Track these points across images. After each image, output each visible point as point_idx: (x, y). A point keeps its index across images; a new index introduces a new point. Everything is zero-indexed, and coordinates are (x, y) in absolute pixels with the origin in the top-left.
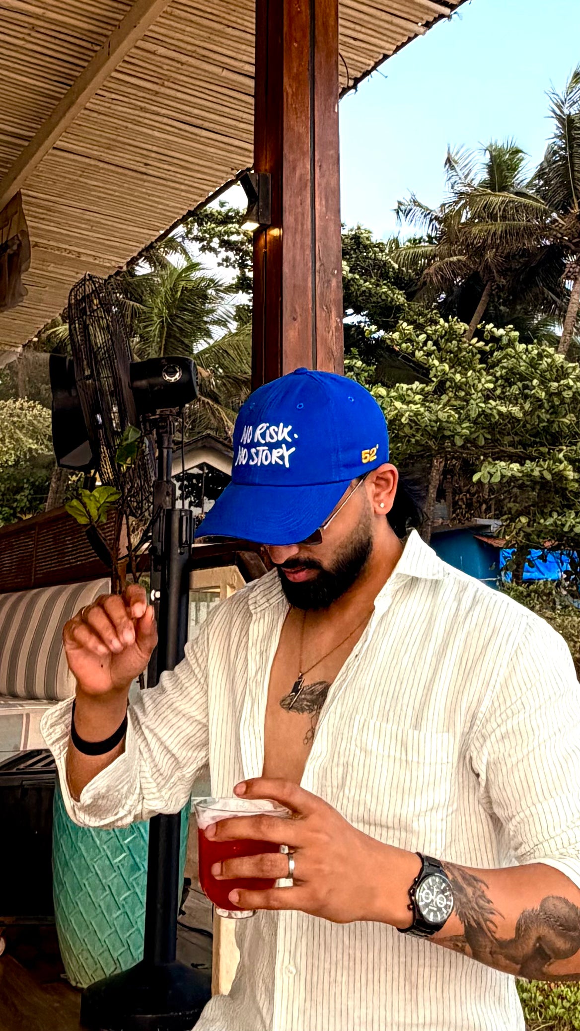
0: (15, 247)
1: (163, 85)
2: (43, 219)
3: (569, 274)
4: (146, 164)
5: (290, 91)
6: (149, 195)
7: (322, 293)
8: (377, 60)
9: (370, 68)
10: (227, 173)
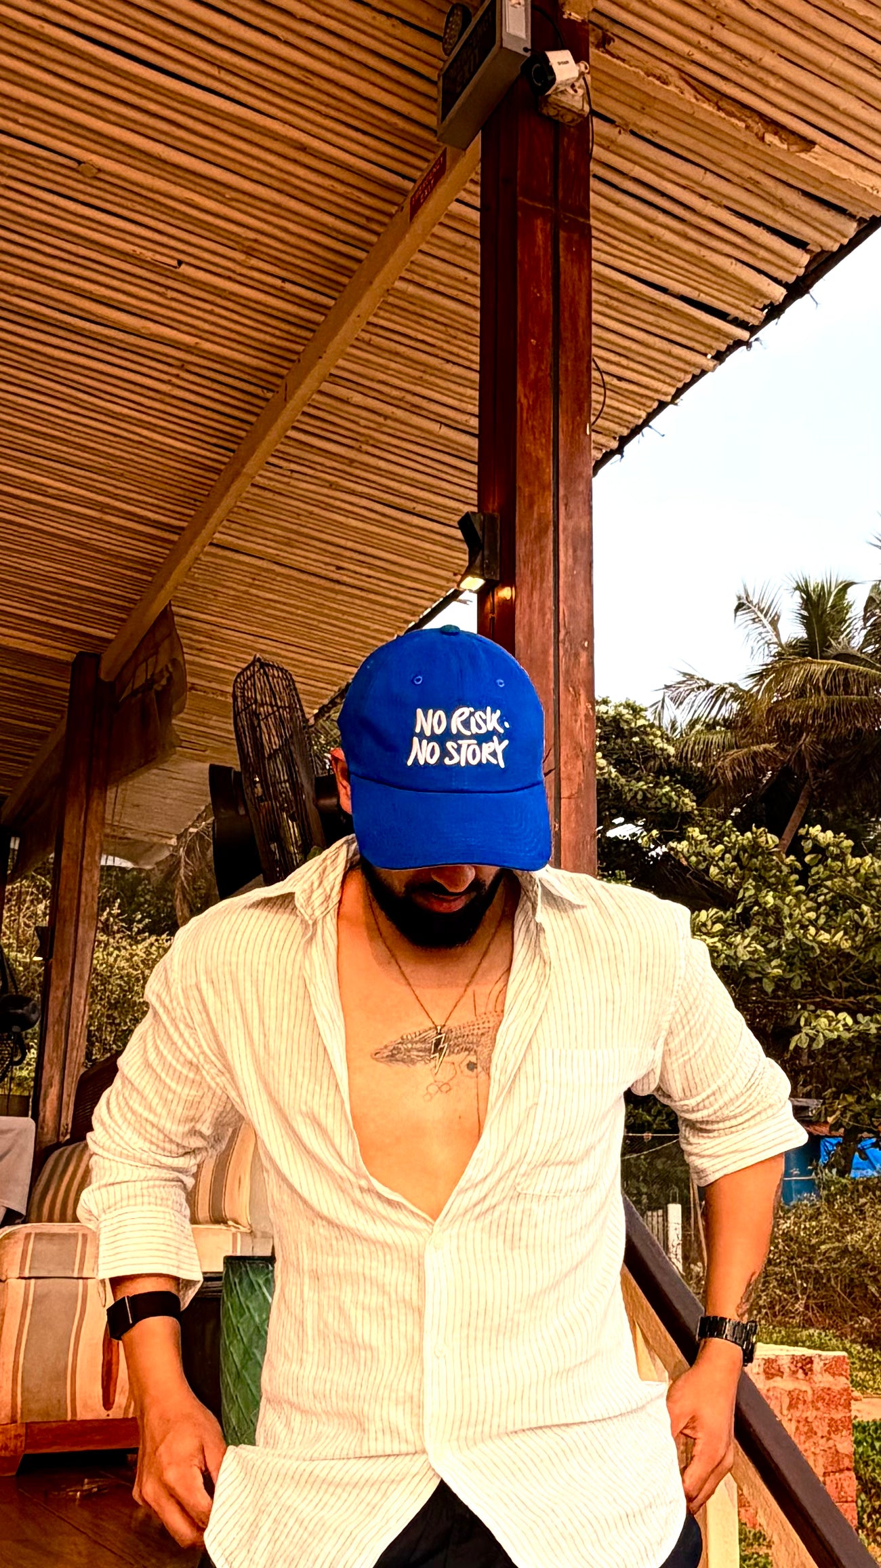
0: (164, 682)
1: (359, 450)
2: (201, 650)
4: (339, 568)
6: (344, 613)
7: (567, 671)
8: (650, 410)
9: (641, 421)
10: (448, 580)
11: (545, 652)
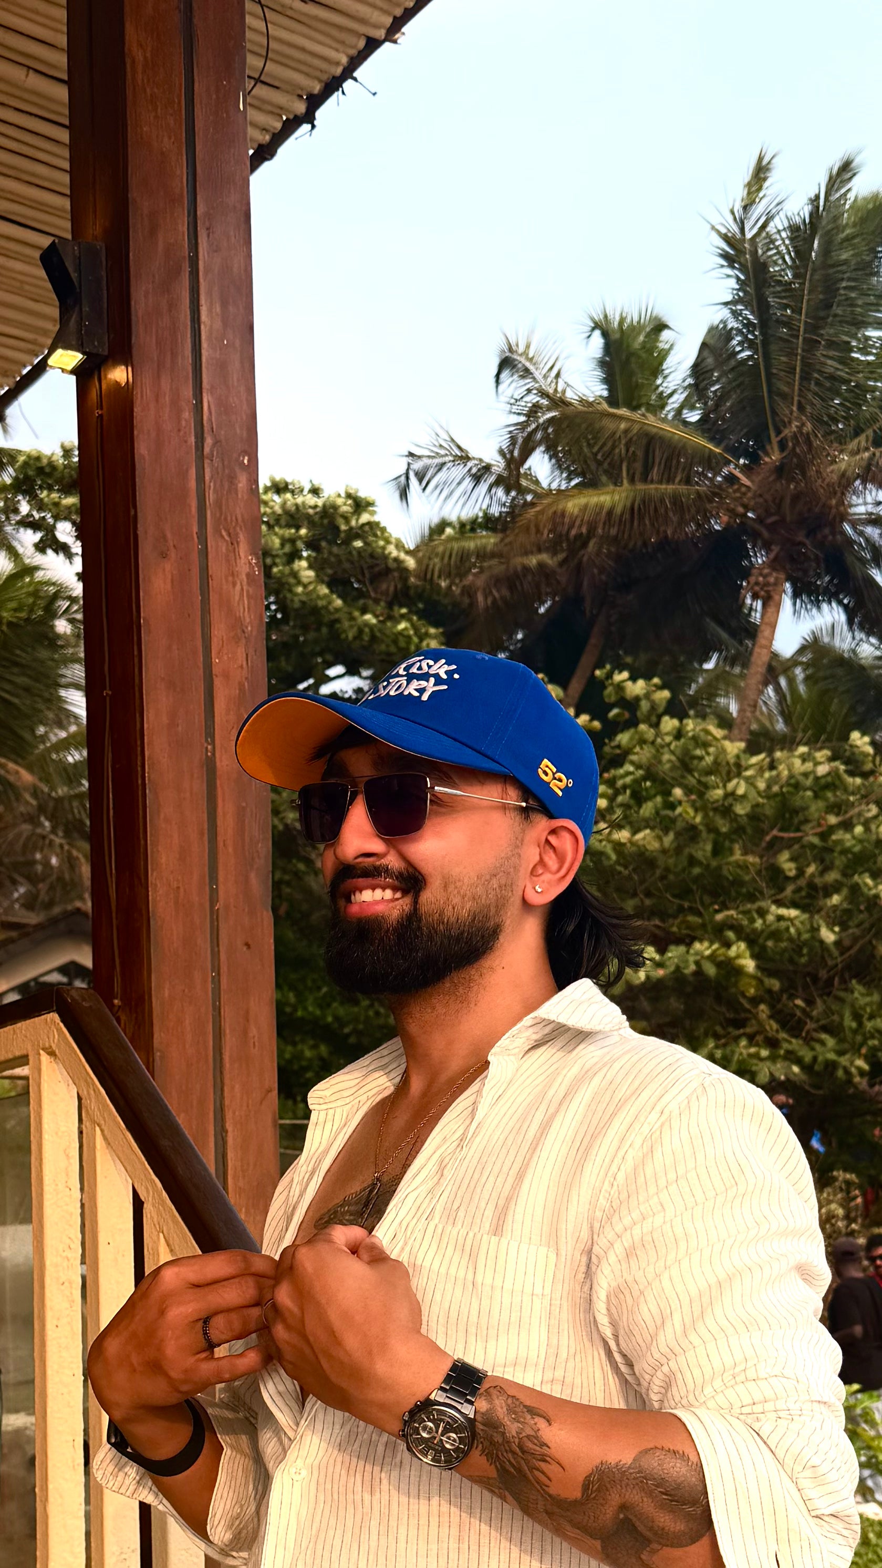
3: (757, 588)
5: (139, 56)
7: (218, 504)
8: (353, 52)
9: (339, 71)
11: (183, 475)
